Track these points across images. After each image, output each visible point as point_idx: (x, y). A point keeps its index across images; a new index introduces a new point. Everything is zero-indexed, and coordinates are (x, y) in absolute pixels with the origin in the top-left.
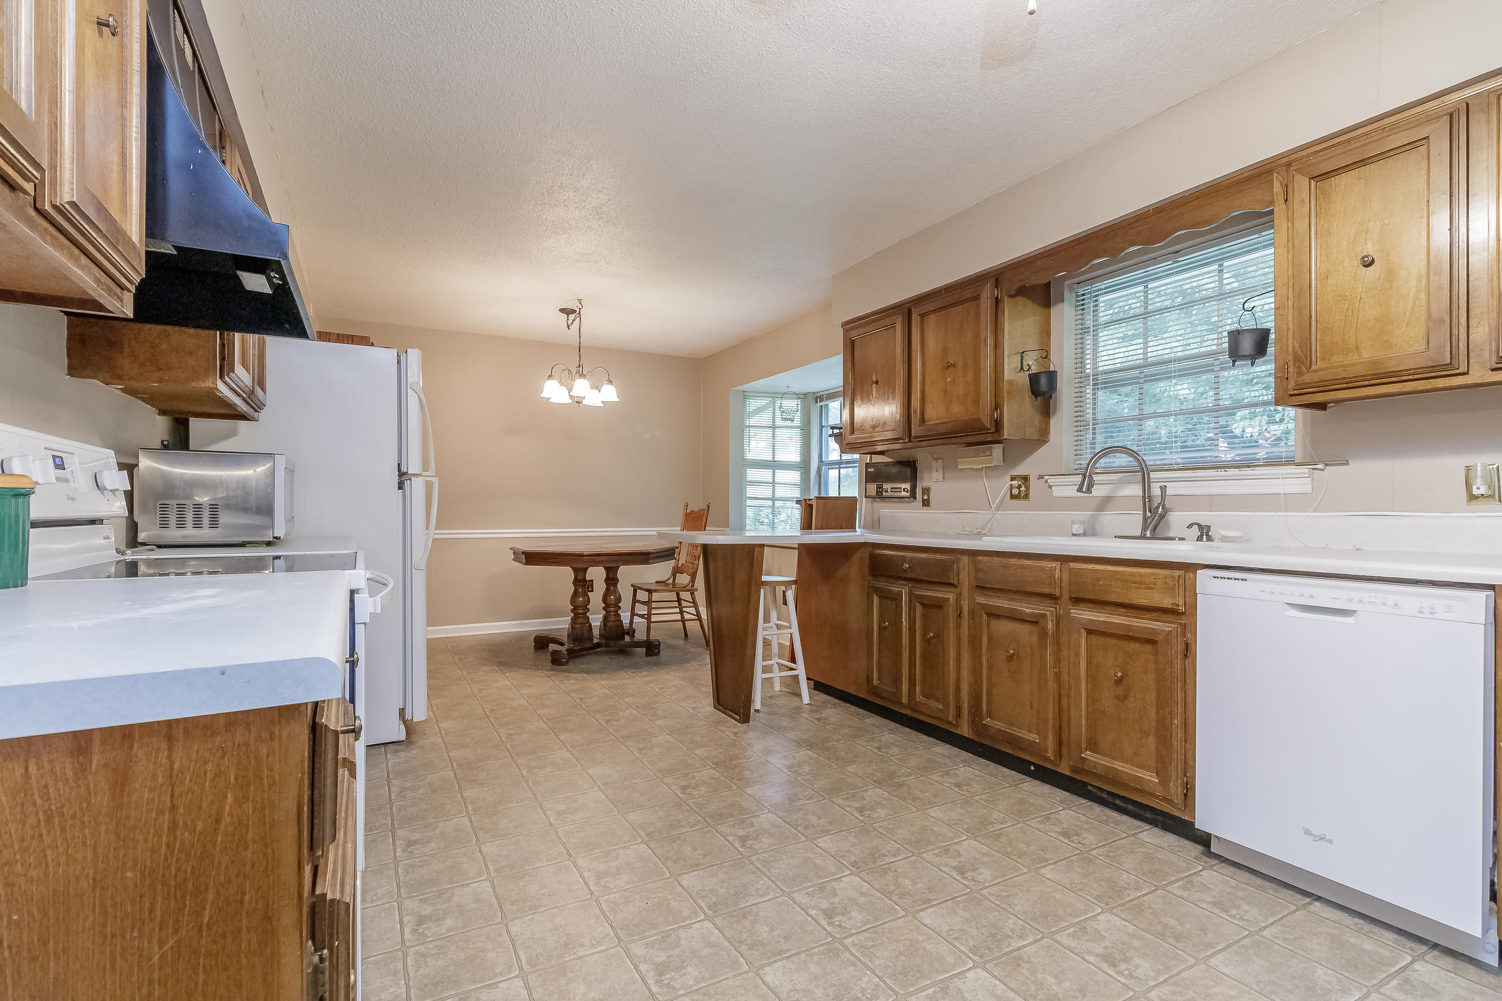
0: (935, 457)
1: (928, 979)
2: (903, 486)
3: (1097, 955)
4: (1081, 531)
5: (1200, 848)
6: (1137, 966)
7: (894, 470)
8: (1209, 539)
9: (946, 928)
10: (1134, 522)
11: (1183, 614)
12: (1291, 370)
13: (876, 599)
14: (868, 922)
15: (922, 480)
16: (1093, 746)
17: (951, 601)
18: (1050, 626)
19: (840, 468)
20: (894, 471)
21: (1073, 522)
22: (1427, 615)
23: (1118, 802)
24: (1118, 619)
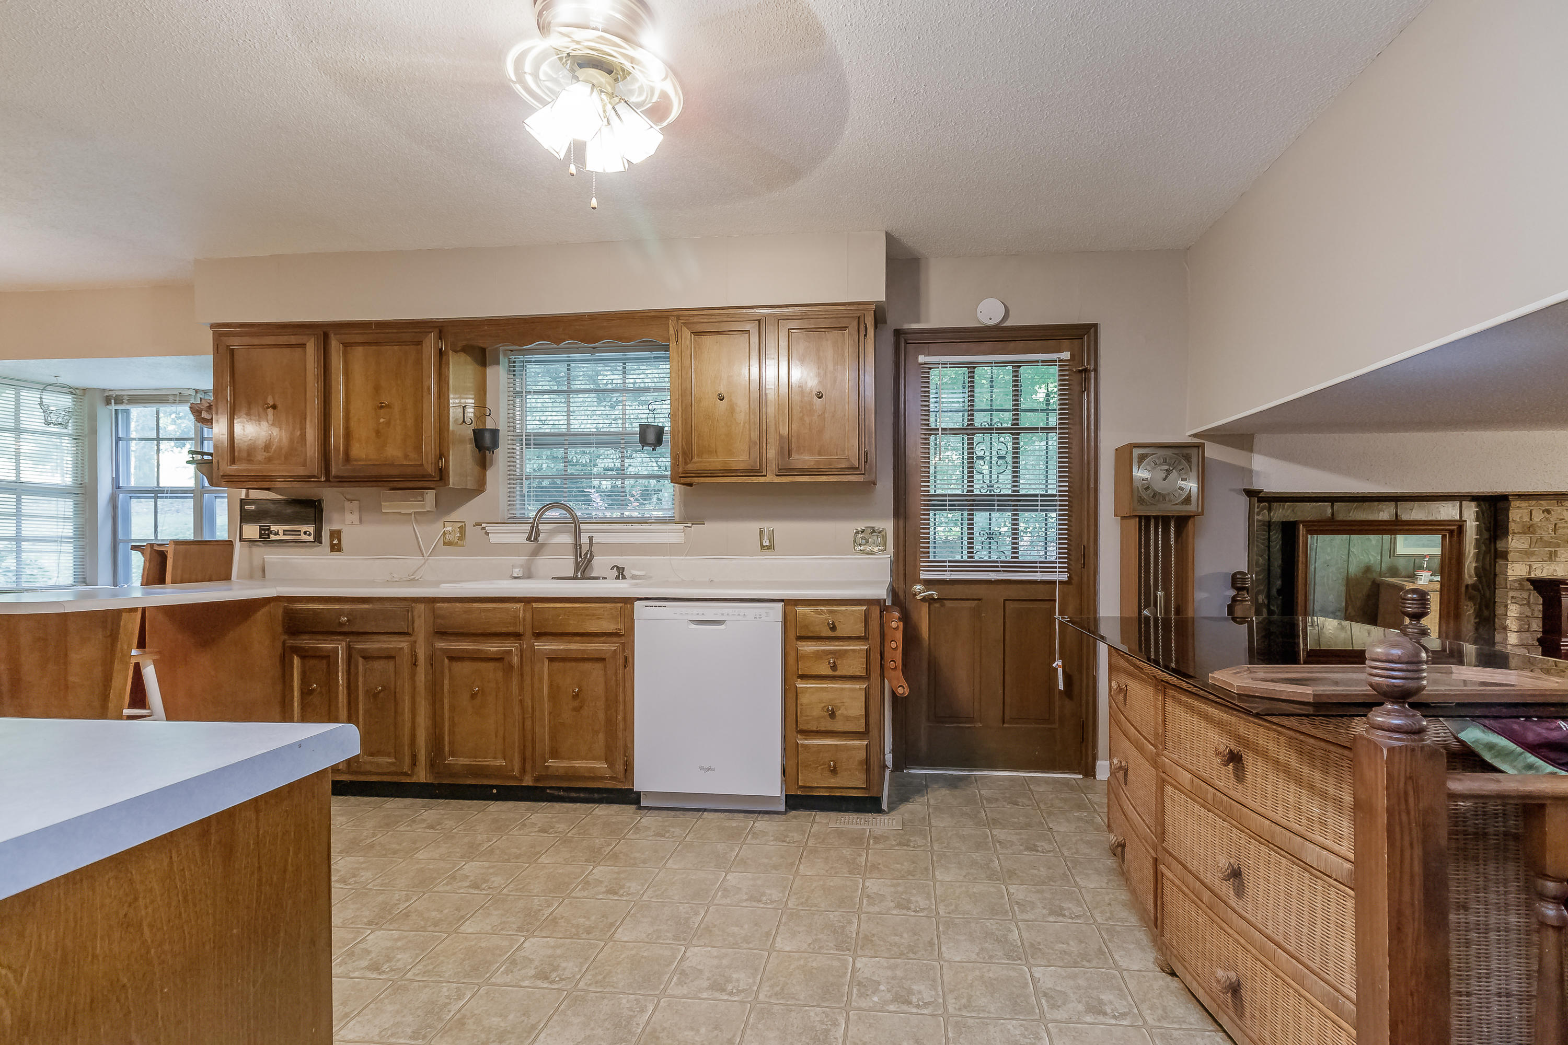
0: (348, 497)
1: (497, 963)
2: (304, 528)
3: (604, 893)
4: (520, 575)
5: (634, 807)
6: (629, 887)
7: (289, 509)
8: (624, 578)
9: (489, 927)
10: (567, 564)
11: (623, 635)
12: (680, 460)
13: (296, 660)
14: (417, 955)
15: (330, 521)
16: (555, 754)
17: (406, 651)
18: (516, 660)
19: (156, 499)
20: (289, 511)
21: (514, 566)
22: (758, 619)
23: (573, 795)
24: (574, 646)
